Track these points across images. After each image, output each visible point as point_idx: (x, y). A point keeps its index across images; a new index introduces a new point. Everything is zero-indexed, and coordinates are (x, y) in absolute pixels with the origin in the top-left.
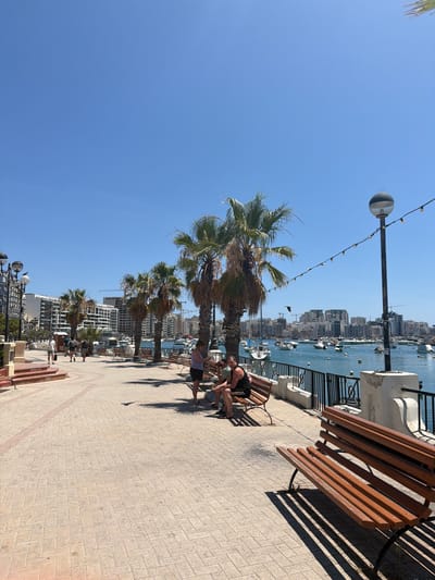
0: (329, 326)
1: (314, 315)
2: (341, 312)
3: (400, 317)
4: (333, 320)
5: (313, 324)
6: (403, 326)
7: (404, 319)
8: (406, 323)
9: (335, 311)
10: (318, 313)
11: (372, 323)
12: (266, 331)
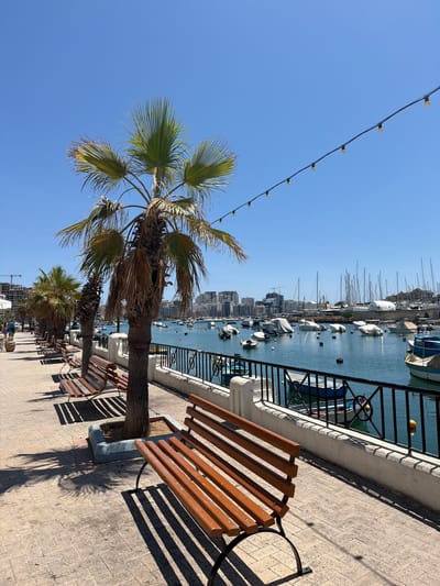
0: (219, 307)
1: (208, 297)
2: (232, 293)
3: (281, 297)
4: (224, 301)
5: (206, 305)
6: (283, 306)
7: (285, 299)
8: (287, 303)
9: (227, 293)
10: (212, 294)
11: (259, 303)
12: (163, 313)
